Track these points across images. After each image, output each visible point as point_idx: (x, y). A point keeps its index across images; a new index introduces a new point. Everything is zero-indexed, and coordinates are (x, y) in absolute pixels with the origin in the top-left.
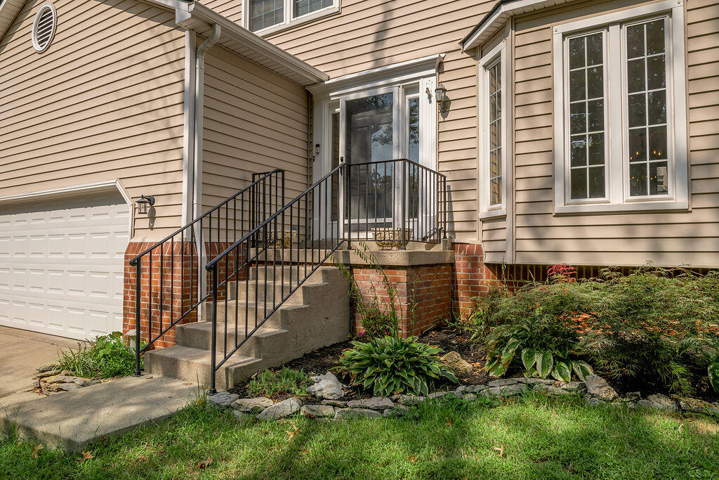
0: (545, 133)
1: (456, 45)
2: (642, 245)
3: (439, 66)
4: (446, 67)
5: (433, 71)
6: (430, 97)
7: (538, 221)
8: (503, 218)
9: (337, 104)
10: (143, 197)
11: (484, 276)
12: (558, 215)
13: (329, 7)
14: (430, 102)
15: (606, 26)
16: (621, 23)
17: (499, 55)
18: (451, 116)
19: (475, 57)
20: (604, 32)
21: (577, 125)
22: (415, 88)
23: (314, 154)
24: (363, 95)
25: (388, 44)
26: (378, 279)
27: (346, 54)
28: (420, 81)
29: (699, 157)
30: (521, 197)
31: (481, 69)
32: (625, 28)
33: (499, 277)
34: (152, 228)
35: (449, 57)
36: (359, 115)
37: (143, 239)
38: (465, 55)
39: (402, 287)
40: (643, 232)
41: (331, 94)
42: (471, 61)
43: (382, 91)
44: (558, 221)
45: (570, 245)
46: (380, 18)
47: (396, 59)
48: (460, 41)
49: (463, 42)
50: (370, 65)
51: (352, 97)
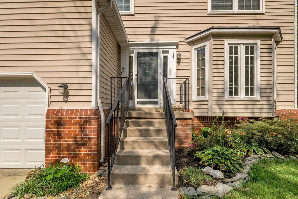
0: (222, 75)
1: (183, 40)
2: (249, 110)
3: (177, 45)
4: (179, 46)
5: (175, 47)
6: (173, 56)
7: (220, 102)
8: (207, 101)
9: (132, 52)
10: (62, 84)
11: (194, 120)
12: (226, 101)
13: (129, 12)
14: (174, 58)
15: (240, 44)
16: (244, 44)
17: (205, 46)
18: (181, 64)
19: (190, 45)
20: (239, 46)
21: (231, 73)
22: (168, 52)
23: (122, 71)
24: (146, 51)
25: (157, 33)
26: (179, 124)
27: (137, 33)
28: (170, 50)
29: (264, 86)
30: (215, 94)
31: (193, 50)
32: (244, 46)
33: (199, 121)
34: (66, 102)
35: (180, 43)
36: (142, 58)
37: (61, 108)
38: (186, 44)
39: (190, 126)
40: (250, 106)
41: (130, 48)
42: (188, 46)
43: (155, 51)
44: (226, 103)
45: (230, 110)
46: (153, 22)
47: (160, 39)
48: (185, 38)
49: (186, 39)
50: (149, 40)
51: (141, 51)
